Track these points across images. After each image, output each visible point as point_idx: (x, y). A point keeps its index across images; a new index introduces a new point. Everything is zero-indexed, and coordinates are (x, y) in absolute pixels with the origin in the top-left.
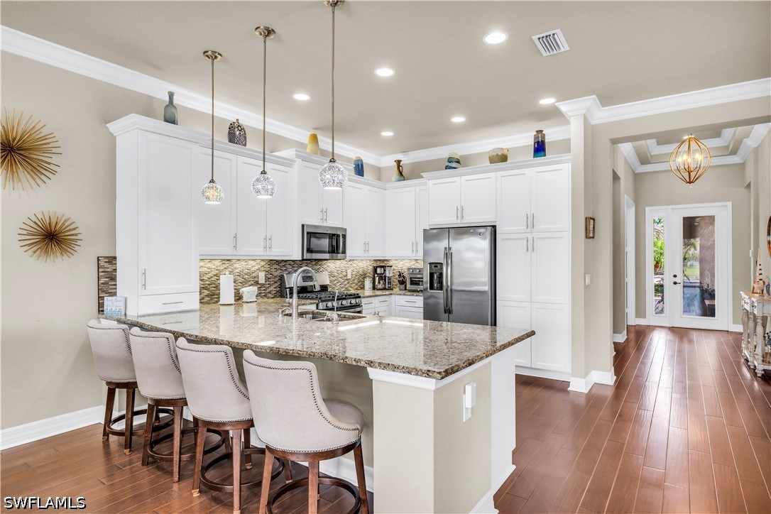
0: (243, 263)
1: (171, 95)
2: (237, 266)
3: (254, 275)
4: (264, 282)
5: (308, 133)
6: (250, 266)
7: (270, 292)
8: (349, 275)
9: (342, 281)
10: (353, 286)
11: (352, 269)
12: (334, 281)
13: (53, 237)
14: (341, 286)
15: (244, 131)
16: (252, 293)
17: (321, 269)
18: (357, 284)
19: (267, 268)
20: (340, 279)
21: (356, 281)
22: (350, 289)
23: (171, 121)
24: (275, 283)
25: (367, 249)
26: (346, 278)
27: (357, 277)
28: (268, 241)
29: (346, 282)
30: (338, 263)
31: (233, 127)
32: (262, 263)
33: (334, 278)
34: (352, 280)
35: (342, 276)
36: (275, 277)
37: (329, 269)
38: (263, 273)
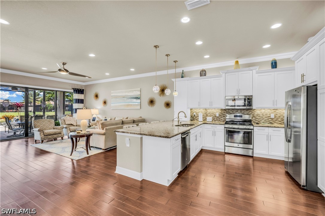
0: (211, 110)
1: (183, 71)
2: (208, 111)
3: (214, 113)
5: (235, 61)
6: (213, 111)
7: (221, 120)
8: (272, 116)
9: (266, 119)
10: (276, 122)
11: (276, 113)
12: (260, 118)
13: (168, 105)
14: (266, 121)
15: (205, 71)
16: (209, 119)
17: (251, 113)
18: (280, 121)
19: (220, 111)
20: (265, 118)
21: (279, 120)
22: (274, 123)
23: (182, 77)
24: (224, 117)
25: (275, 104)
26: (270, 118)
27: (280, 118)
28: (211, 103)
29: (270, 120)
30: (263, 111)
31: (201, 72)
32: (218, 110)
33: (260, 117)
34: (275, 119)
35: (266, 116)
36: (224, 115)
37: (256, 113)
38: (218, 113)
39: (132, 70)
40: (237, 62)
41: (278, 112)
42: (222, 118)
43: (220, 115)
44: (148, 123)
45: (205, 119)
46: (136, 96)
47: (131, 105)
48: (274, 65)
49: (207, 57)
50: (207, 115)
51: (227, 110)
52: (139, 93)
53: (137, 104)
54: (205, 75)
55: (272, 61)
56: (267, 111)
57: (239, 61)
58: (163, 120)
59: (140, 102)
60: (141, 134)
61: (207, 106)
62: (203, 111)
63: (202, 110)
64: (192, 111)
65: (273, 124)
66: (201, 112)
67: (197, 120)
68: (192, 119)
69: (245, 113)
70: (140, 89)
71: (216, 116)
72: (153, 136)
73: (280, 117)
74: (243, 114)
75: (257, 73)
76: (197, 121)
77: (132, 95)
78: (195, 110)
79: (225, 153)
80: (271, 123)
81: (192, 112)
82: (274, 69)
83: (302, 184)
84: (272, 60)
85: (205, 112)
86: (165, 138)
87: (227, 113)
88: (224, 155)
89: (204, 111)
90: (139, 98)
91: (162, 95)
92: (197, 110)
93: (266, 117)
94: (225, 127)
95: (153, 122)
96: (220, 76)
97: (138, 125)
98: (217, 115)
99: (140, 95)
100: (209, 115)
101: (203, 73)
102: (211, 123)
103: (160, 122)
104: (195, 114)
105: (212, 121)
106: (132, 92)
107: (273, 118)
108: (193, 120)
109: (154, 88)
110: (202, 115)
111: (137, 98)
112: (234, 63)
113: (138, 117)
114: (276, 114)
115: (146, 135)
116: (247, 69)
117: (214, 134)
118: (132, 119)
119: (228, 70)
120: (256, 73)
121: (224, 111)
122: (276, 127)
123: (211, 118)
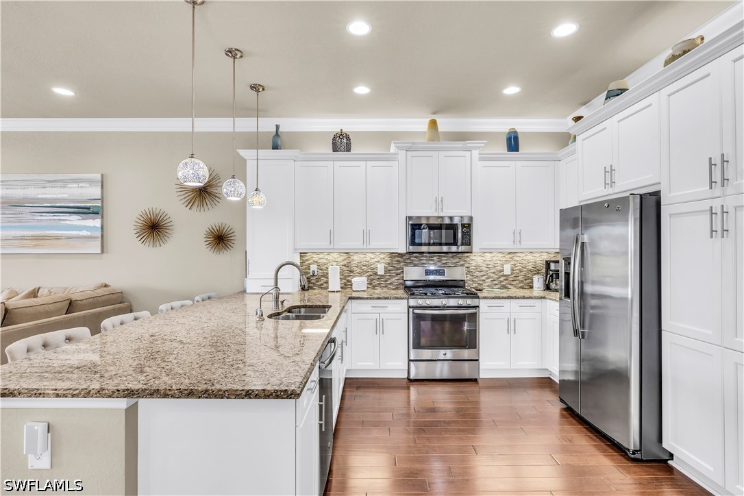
0: (361, 256)
1: (277, 127)
2: (355, 258)
3: (373, 266)
4: (383, 273)
5: (427, 121)
6: (368, 259)
7: (391, 284)
8: (507, 271)
9: (495, 277)
10: (514, 283)
11: (512, 263)
12: (482, 276)
13: (220, 239)
14: (494, 282)
15: (348, 138)
16: (359, 283)
17: (462, 263)
18: (522, 282)
19: (388, 260)
20: (492, 275)
21: (520, 278)
22: (510, 286)
23: (275, 147)
24: (397, 274)
25: (518, 239)
26: (501, 274)
27: (522, 273)
28: (366, 235)
29: (502, 279)
30: (488, 256)
31: (335, 138)
32: (382, 256)
33: (482, 274)
34: (512, 276)
35: (495, 271)
36: (398, 269)
37: (474, 263)
38: (383, 265)
39: (63, 92)
40: (433, 124)
41: (517, 259)
42: (393, 280)
43: (387, 271)
44: (145, 314)
45: (346, 285)
46: (79, 202)
47: (57, 238)
48: (513, 143)
49: (362, 90)
50: (351, 272)
51: (407, 256)
52: (96, 192)
53: (84, 233)
54: (348, 149)
55: (510, 133)
56: (498, 258)
57: (438, 121)
58: (205, 296)
59: (99, 225)
60: (129, 393)
61: (353, 243)
62: (340, 259)
63: (336, 255)
64: (306, 258)
65: (508, 288)
66: (335, 263)
67: (320, 287)
68: (306, 286)
69: (450, 264)
70: (102, 176)
71: (376, 274)
72: (207, 394)
73: (521, 271)
74: (445, 265)
75: (481, 159)
76: (320, 290)
77: (59, 196)
78: (316, 258)
79: (410, 380)
80: (504, 287)
81: (306, 263)
82: (513, 154)
83: (632, 448)
84: (507, 131)
85: (345, 262)
86: (278, 397)
87: (407, 264)
88: (408, 388)
89: (343, 258)
90: (95, 210)
91: (197, 203)
92: (321, 256)
93: (494, 273)
94: (409, 307)
95: (168, 305)
96: (391, 158)
97: (95, 330)
98: (381, 272)
99: (102, 199)
100: (359, 270)
101: (341, 143)
102: (365, 295)
103: (193, 300)
104: (314, 267)
105: (368, 288)
106: (59, 184)
107: (509, 275)
108: (310, 287)
109: (181, 165)
110: (339, 271)
111: (85, 211)
112: (427, 126)
113: (91, 287)
114: (515, 265)
115: (166, 396)
116: (460, 144)
117: (379, 327)
118: (61, 295)
119: (413, 143)
120: (479, 158)
121: (399, 259)
122: (527, 298)
123: (364, 279)
